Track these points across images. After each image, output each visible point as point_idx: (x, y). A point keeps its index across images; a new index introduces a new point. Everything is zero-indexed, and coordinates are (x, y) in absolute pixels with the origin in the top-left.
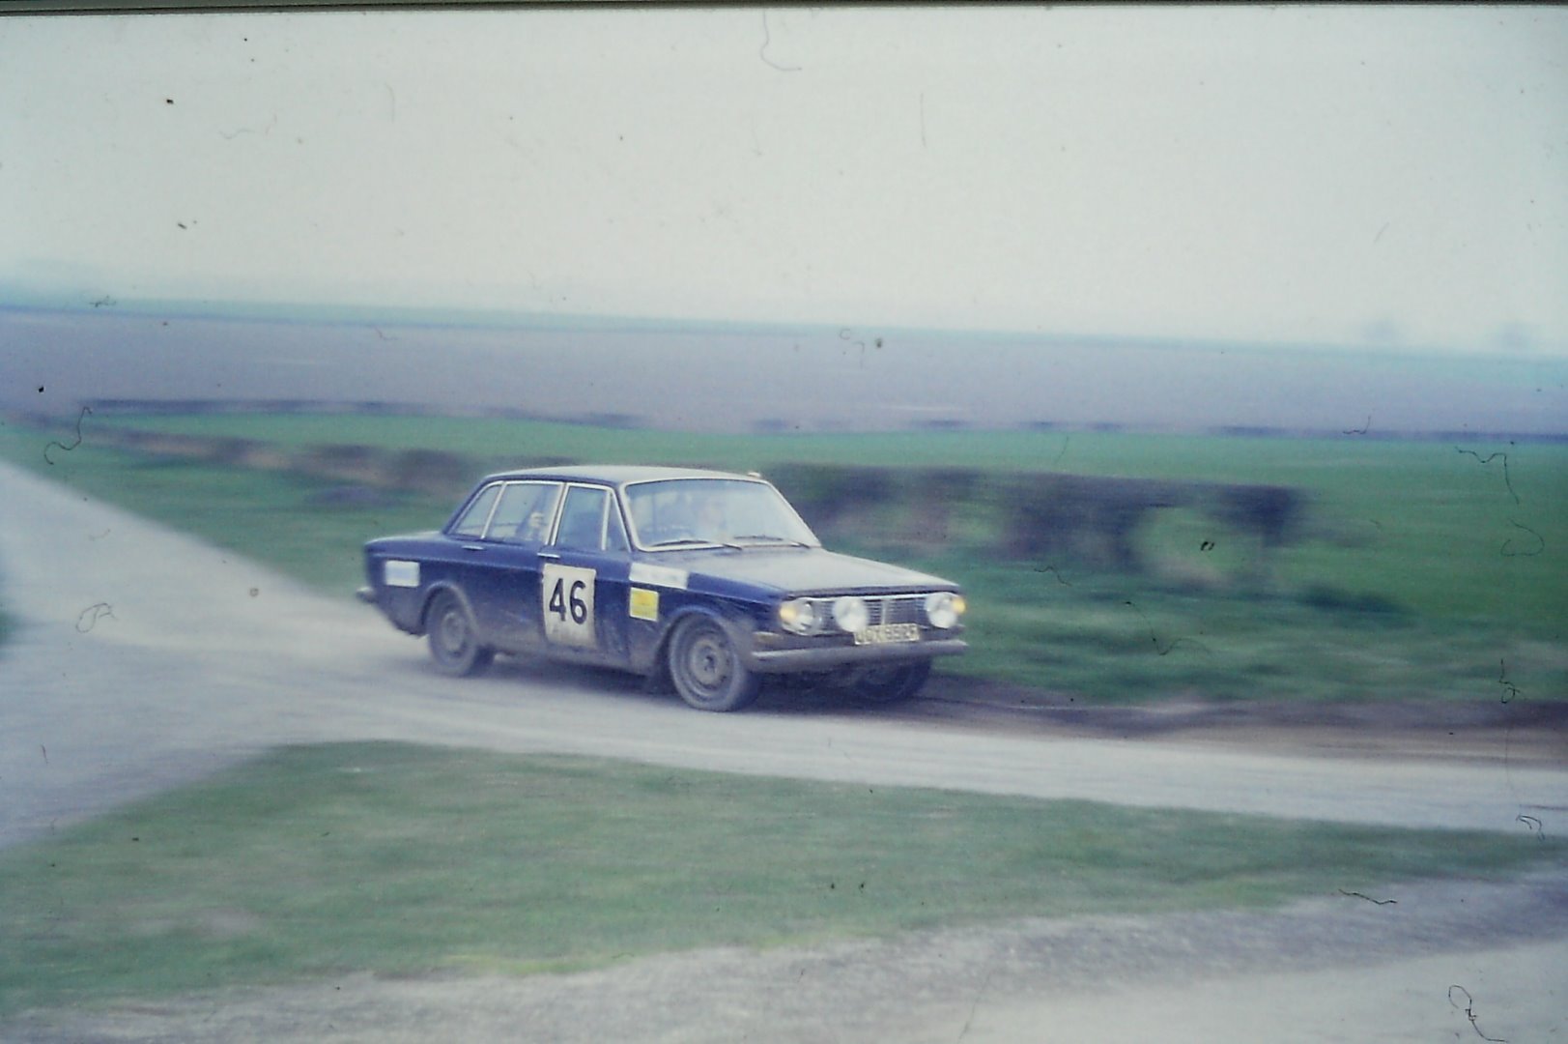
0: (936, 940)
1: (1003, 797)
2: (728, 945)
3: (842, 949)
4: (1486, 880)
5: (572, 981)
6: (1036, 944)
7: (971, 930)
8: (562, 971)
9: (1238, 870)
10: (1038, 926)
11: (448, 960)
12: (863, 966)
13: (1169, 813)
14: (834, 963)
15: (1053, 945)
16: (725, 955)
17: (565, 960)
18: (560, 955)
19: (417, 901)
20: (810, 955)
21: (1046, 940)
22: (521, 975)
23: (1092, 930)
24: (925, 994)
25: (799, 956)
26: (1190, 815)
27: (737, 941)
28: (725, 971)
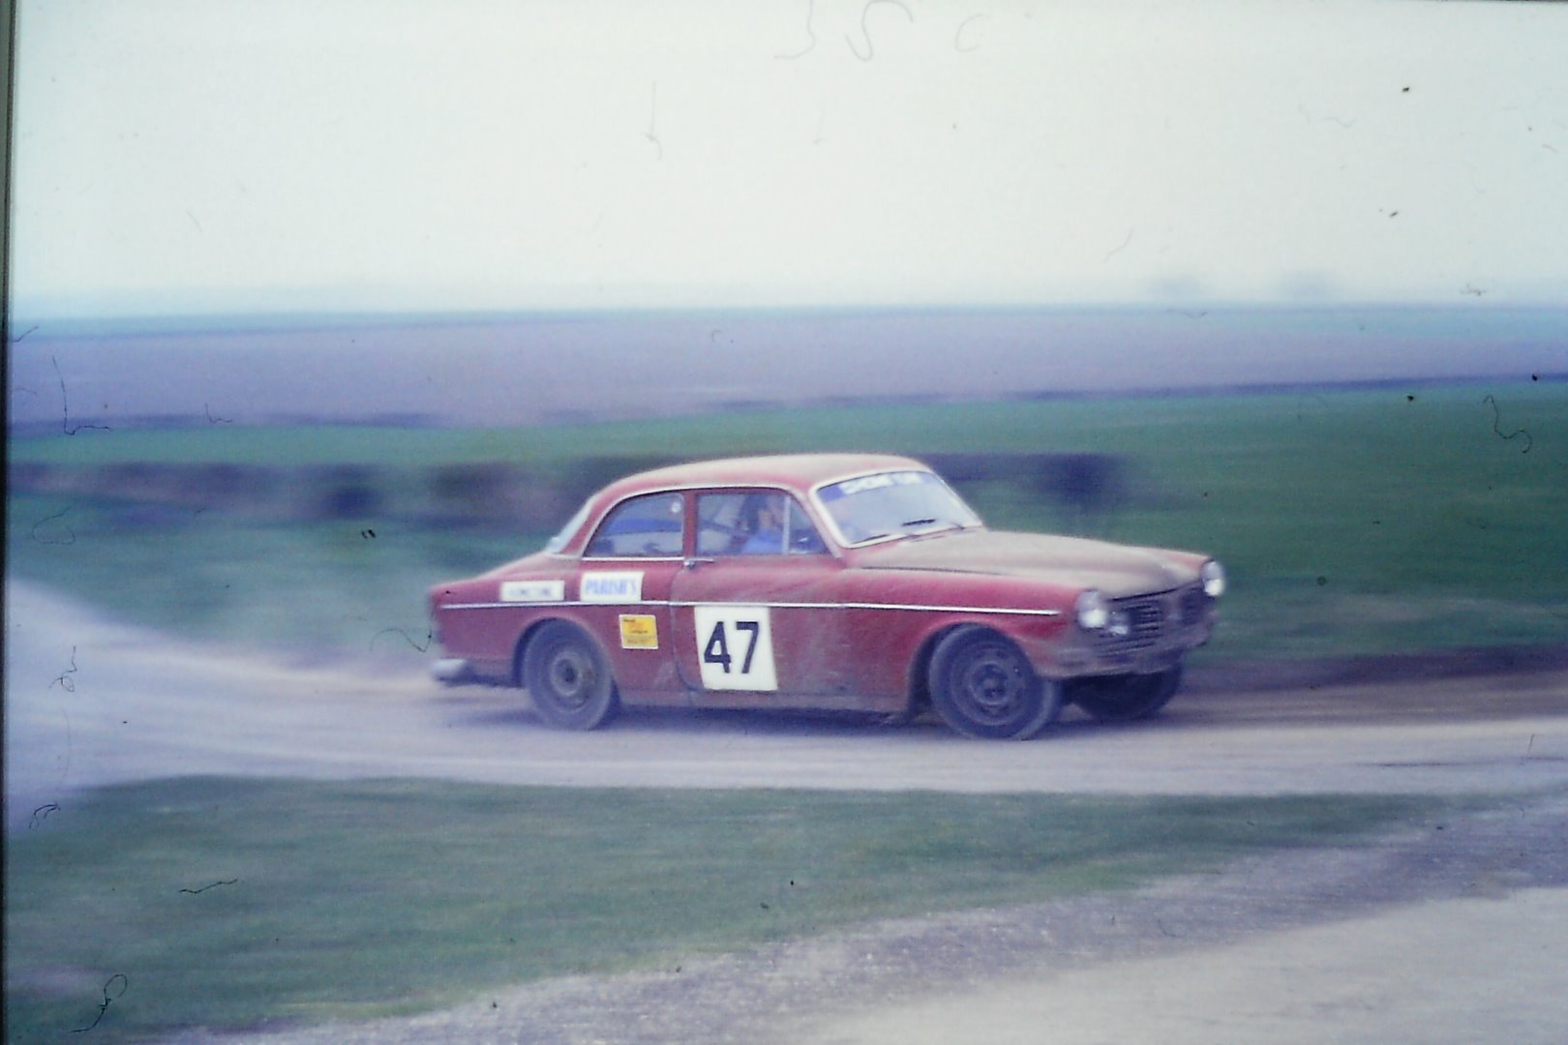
0: (790, 952)
1: (841, 794)
2: (574, 973)
3: (693, 967)
4: (1341, 847)
5: (414, 1022)
6: (895, 947)
7: (825, 937)
8: (406, 1012)
9: (1090, 853)
10: (893, 928)
11: (284, 1008)
12: (719, 985)
13: (1013, 798)
14: (687, 984)
15: (910, 947)
16: (574, 984)
17: (406, 1001)
18: (400, 995)
19: (245, 948)
20: (662, 976)
21: (903, 943)
22: (364, 1019)
23: (949, 928)
24: (783, 1008)
25: (650, 978)
26: (1033, 799)
27: (583, 968)
28: (576, 1001)
